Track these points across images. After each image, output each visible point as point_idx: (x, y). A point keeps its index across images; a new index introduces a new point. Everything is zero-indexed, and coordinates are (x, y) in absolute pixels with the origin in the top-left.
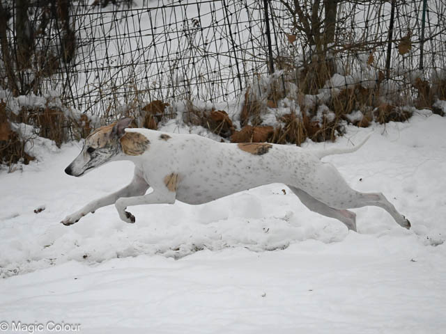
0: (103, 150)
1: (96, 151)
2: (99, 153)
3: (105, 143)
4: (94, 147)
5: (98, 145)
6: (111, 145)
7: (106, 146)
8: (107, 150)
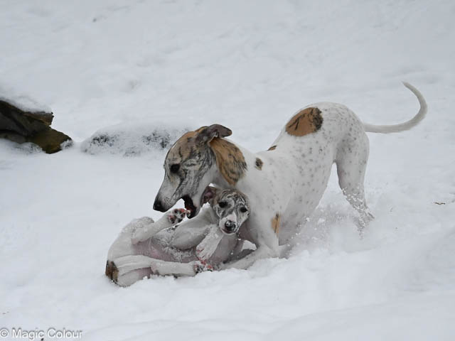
0: (189, 162)
1: (181, 167)
2: (186, 167)
3: (189, 151)
4: (178, 162)
5: (181, 156)
6: (197, 152)
7: (192, 155)
8: (194, 161)
